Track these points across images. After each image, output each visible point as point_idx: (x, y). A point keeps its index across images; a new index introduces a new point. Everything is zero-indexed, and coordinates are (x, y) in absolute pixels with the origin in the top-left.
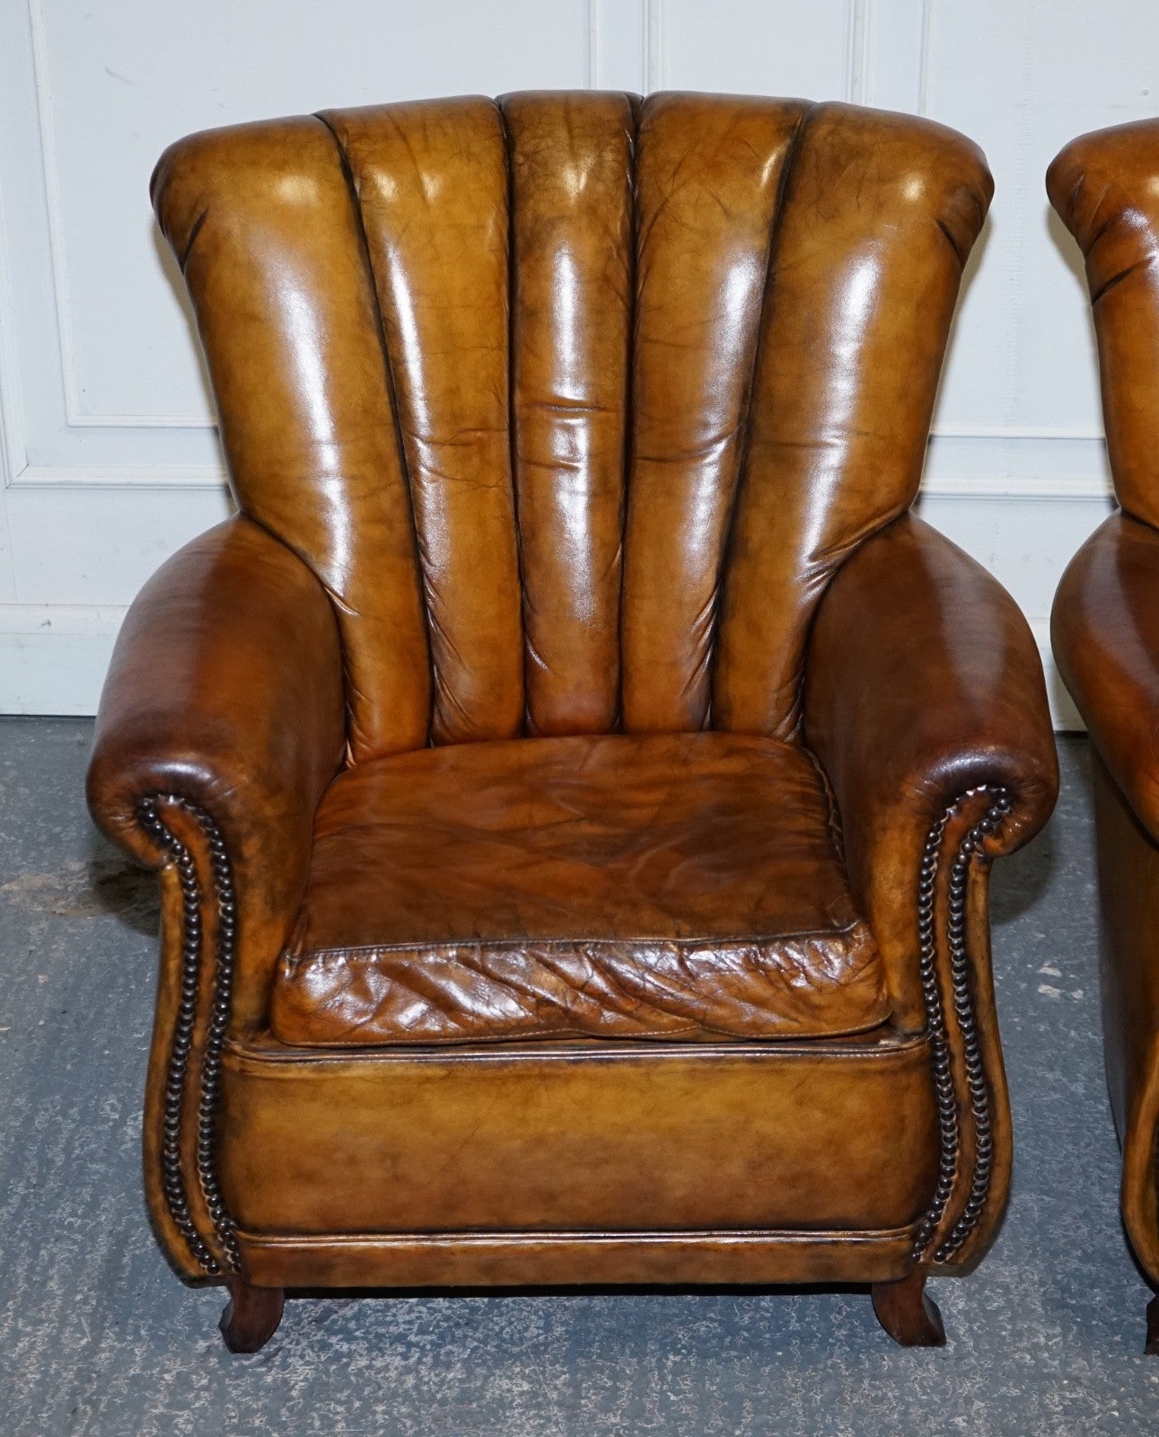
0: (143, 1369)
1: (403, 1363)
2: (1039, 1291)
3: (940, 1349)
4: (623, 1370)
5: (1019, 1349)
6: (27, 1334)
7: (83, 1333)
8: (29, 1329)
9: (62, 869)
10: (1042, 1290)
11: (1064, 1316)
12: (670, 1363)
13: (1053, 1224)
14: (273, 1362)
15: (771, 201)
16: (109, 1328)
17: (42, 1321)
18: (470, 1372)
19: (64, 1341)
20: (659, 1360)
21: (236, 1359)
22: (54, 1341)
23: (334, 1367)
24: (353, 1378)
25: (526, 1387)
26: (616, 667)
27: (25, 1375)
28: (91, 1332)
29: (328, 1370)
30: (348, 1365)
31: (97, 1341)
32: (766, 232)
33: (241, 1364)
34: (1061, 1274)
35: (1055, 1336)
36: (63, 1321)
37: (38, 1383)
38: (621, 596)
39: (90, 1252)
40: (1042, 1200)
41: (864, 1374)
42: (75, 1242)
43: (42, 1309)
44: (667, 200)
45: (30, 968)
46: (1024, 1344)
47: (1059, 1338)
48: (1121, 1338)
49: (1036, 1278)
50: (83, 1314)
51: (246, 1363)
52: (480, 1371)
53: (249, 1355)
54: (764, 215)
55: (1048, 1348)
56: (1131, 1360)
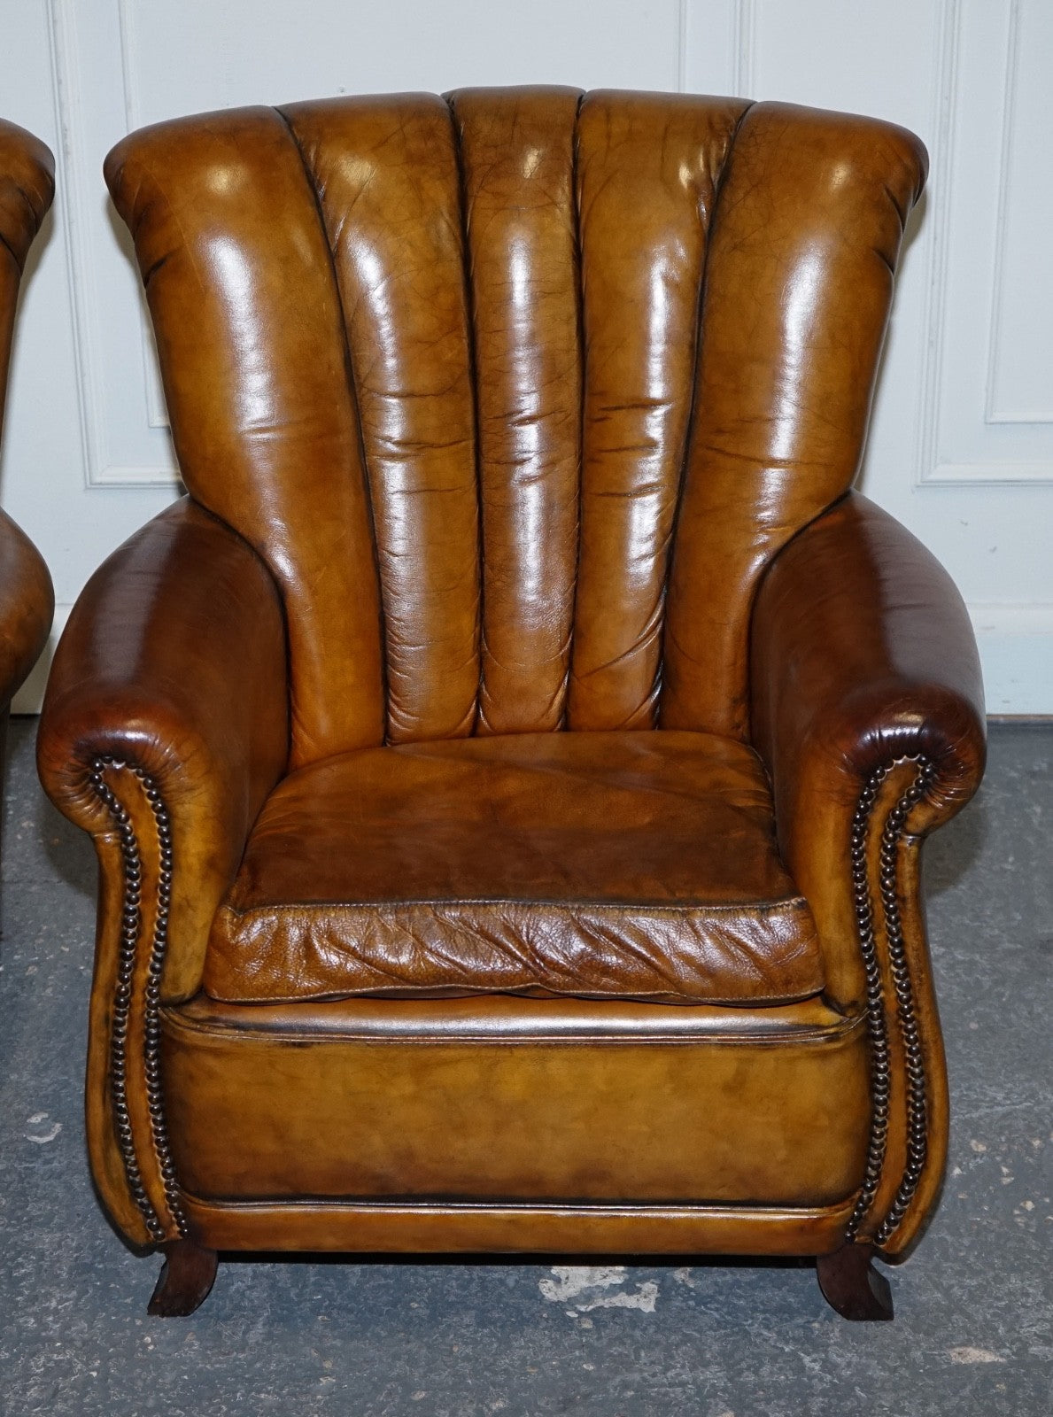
5: (27, 1314)
10: (75, 1256)
11: (86, 1280)
34: (101, 1239)
35: (67, 1300)
46: (35, 1308)
47: (71, 1302)
48: (132, 1300)
55: (56, 1312)
56: (133, 1321)
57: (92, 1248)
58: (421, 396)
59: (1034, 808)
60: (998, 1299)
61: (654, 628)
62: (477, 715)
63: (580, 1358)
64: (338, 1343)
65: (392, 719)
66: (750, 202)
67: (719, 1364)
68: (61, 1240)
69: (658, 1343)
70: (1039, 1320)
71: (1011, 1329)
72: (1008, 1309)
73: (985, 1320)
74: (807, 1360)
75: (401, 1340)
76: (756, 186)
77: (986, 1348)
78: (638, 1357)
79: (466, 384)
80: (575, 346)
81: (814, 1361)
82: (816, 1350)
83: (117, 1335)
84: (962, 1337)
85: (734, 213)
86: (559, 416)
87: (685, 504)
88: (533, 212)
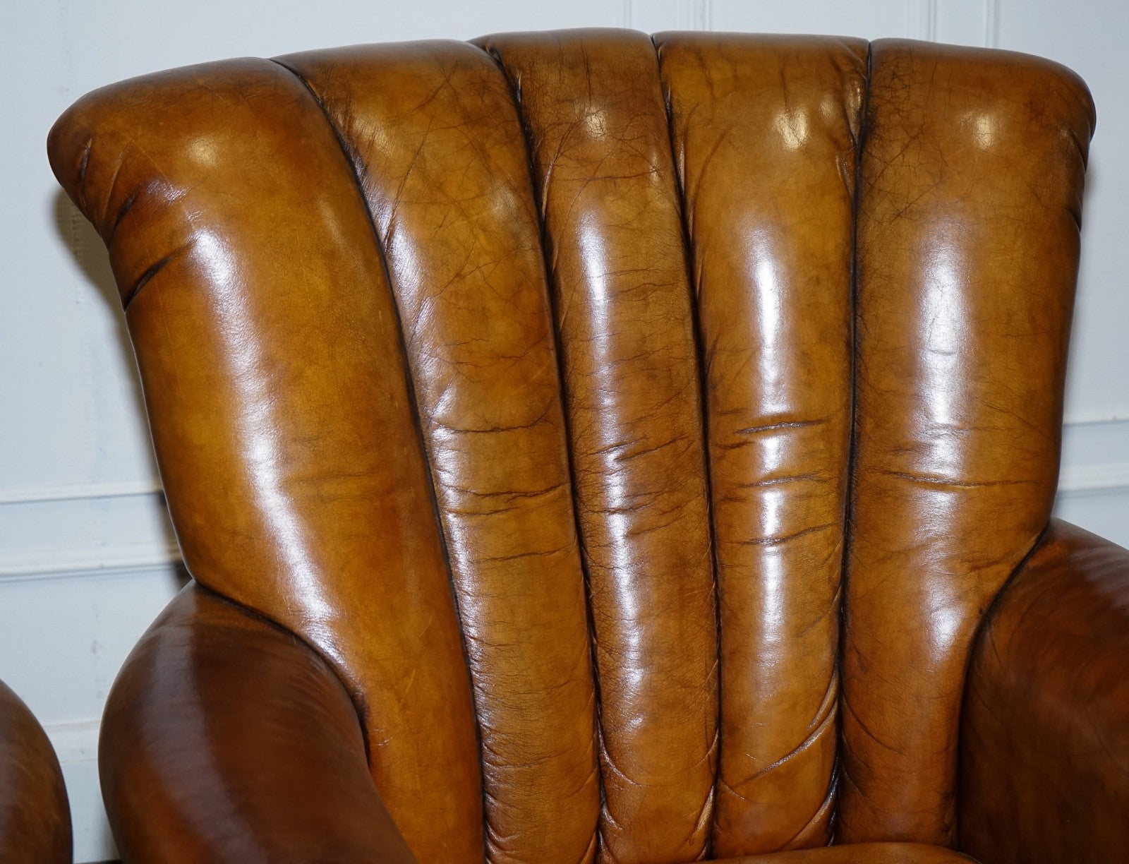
58: (508, 429)
61: (828, 711)
62: (597, 849)
66: (911, 157)
76: (916, 137)
80: (692, 354)
85: (890, 171)
86: (681, 444)
87: (856, 546)
88: (632, 182)
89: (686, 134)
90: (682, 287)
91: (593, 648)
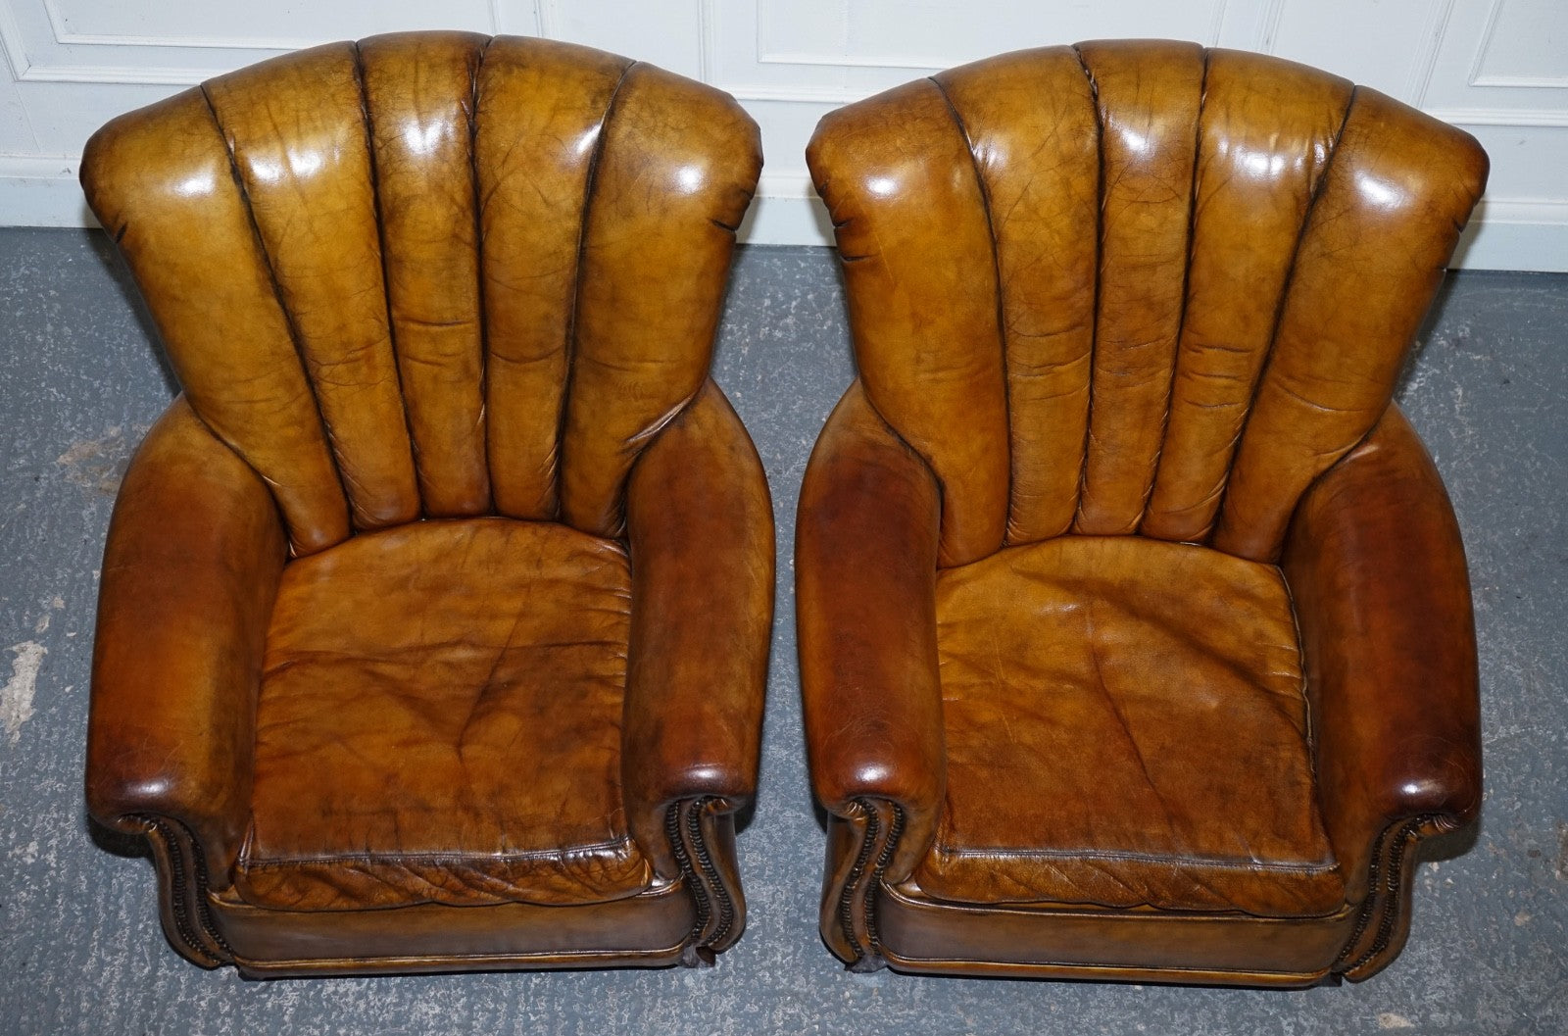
0: (187, 997)
1: (358, 988)
2: (783, 911)
3: (711, 969)
4: (501, 992)
5: (764, 968)
6: (110, 964)
7: (145, 961)
8: (109, 959)
9: (103, 436)
10: (786, 909)
11: (797, 935)
12: (533, 986)
13: (802, 842)
14: (272, 989)
15: (581, 192)
16: (163, 956)
17: (118, 951)
18: (401, 996)
19: (133, 970)
20: (526, 982)
21: (248, 987)
22: (127, 969)
23: (312, 993)
24: (324, 1003)
25: (438, 1010)
26: (487, 484)
27: (108, 1003)
28: (151, 961)
29: (308, 996)
30: (321, 991)
31: (155, 969)
32: (578, 217)
33: (251, 992)
34: (801, 893)
35: (788, 954)
36: (131, 947)
37: (118, 1011)
38: (487, 442)
39: (147, 881)
40: (800, 817)
41: (659, 994)
42: (136, 871)
43: (116, 939)
44: (498, 184)
45: (86, 562)
46: (767, 962)
47: (791, 956)
49: (783, 898)
50: (145, 943)
51: (254, 990)
52: (409, 996)
53: (256, 983)
54: (576, 203)
55: (782, 967)
56: (835, 977)
57: (797, 901)
58: (1056, 334)
59: (1457, 390)
60: (1412, 967)
61: (1218, 491)
63: (1135, 1019)
64: (974, 1001)
65: (1010, 533)
67: (1226, 1026)
68: (774, 894)
69: (1185, 1005)
70: (1438, 987)
71: (1419, 997)
72: (1417, 976)
73: (1402, 987)
74: (1285, 1023)
75: (1016, 998)
76: (1348, 211)
77: (1402, 1014)
78: (1173, 1019)
79: (1090, 318)
80: (1180, 296)
81: (1289, 1024)
82: (1291, 1015)
83: (827, 991)
84: (1387, 1003)
85: (1326, 226)
86: (1162, 342)
87: (1255, 416)
88: (1160, 205)
89: (1203, 171)
90: (1181, 260)
91: (1087, 435)
